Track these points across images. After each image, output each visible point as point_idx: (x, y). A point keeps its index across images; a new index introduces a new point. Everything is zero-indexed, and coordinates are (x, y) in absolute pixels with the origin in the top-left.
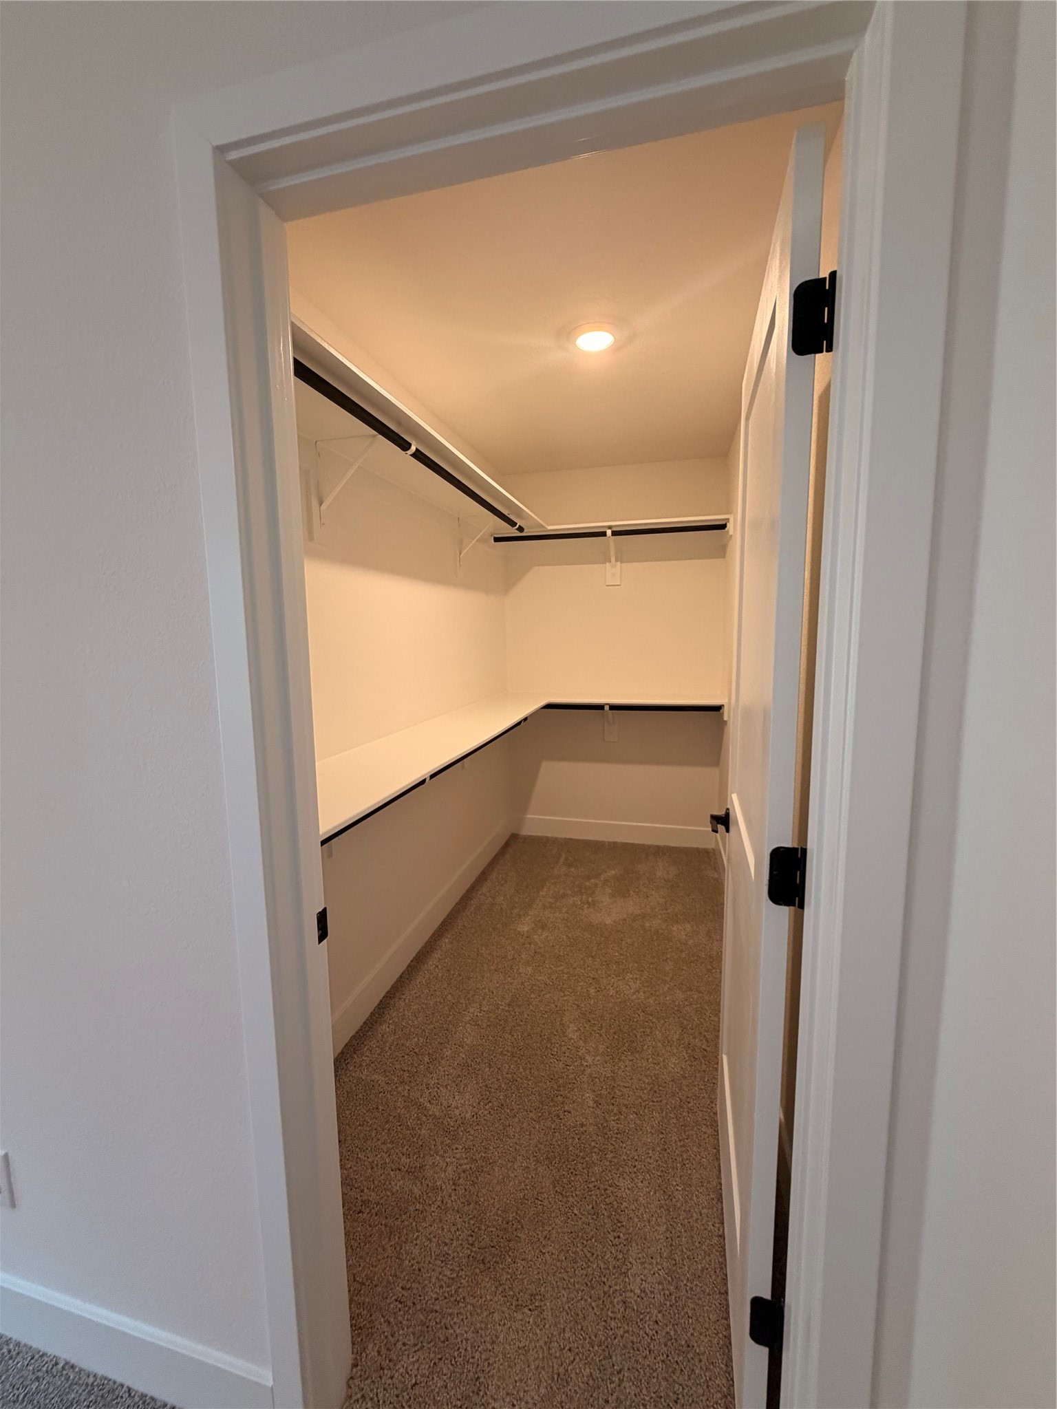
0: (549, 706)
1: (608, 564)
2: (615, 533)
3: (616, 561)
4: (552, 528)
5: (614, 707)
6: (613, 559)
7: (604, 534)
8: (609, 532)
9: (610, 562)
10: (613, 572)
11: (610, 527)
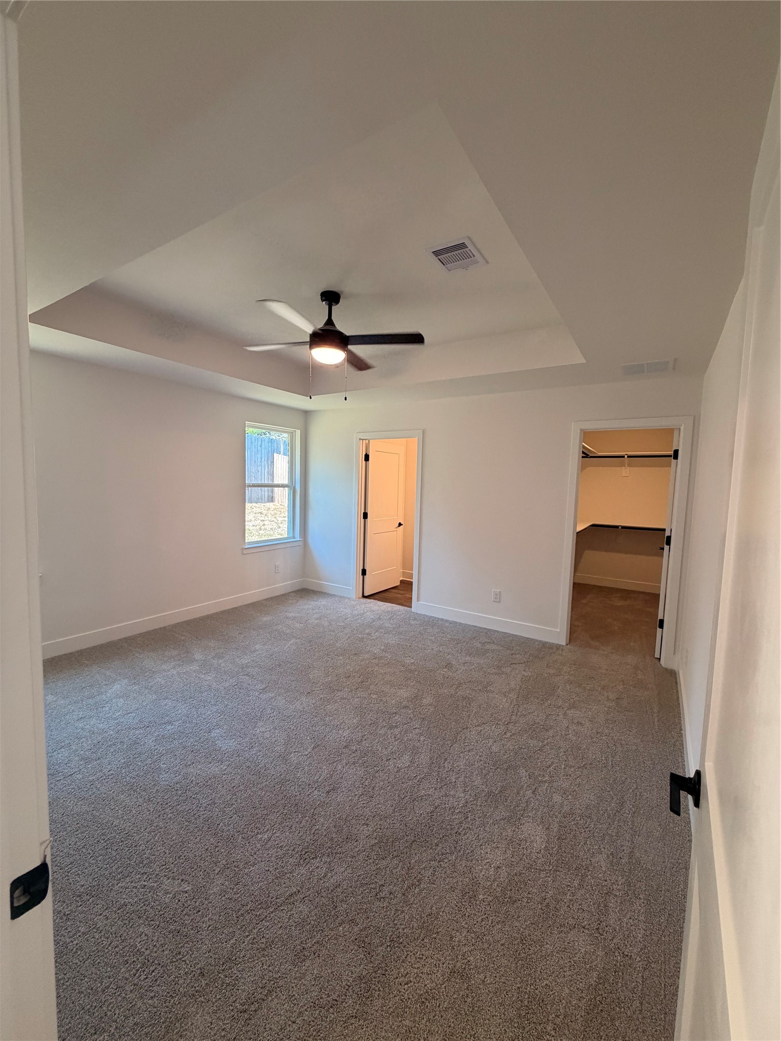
0: (593, 525)
1: (624, 468)
2: (628, 457)
3: (628, 466)
4: (600, 454)
5: (623, 527)
6: (626, 466)
7: (624, 457)
8: (626, 456)
9: (625, 466)
10: (625, 471)
11: (626, 454)
